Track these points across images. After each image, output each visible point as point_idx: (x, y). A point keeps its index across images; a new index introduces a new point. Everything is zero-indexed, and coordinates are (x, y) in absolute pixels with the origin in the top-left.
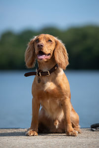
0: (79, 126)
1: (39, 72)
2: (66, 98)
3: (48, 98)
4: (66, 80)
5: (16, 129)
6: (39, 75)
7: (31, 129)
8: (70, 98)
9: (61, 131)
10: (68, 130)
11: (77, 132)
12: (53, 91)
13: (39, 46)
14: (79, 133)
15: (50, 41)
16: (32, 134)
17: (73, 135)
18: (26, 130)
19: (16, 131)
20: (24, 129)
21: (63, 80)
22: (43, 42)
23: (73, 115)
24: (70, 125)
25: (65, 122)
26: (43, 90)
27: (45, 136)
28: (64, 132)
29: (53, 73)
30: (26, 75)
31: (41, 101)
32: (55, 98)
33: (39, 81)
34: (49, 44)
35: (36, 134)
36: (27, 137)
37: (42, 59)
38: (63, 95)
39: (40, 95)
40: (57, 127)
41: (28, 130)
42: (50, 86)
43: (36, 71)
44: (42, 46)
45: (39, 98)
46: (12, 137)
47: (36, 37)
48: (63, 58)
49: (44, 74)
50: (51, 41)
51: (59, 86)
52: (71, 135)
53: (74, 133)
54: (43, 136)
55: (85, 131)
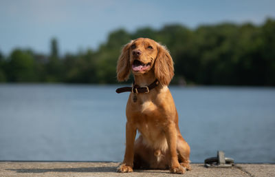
1: (135, 88)
2: (170, 123)
3: (147, 122)
4: (170, 99)
5: (106, 162)
6: (135, 91)
7: (124, 163)
9: (164, 167)
10: (173, 165)
11: (184, 169)
12: (153, 113)
13: (134, 53)
14: (187, 170)
15: (150, 47)
16: (125, 171)
17: (179, 173)
19: (106, 165)
20: (117, 162)
21: (167, 98)
22: (141, 48)
26: (140, 112)
27: (142, 174)
28: (167, 169)
29: (154, 89)
30: (119, 91)
31: (138, 126)
33: (135, 99)
34: (148, 52)
35: (130, 170)
36: (117, 174)
37: (138, 71)
38: (167, 119)
40: (159, 159)
42: (149, 106)
43: (132, 86)
44: (138, 53)
47: (132, 41)
48: (166, 70)
49: (142, 90)
50: (152, 48)
51: (161, 107)
52: (177, 173)
53: (181, 170)
54: (139, 174)
55: (196, 167)
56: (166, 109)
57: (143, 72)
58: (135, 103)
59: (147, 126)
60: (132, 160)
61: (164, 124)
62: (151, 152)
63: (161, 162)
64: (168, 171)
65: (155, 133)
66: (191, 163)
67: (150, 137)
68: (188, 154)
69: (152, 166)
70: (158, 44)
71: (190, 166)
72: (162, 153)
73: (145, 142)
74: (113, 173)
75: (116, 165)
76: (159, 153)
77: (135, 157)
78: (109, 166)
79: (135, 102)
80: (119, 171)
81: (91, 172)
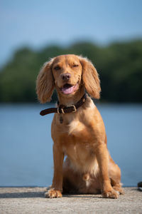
0: (121, 184)
1: (60, 108)
2: (100, 144)
3: (74, 143)
6: (61, 112)
8: (106, 142)
9: (95, 191)
10: (105, 189)
11: (118, 193)
12: (81, 134)
14: (121, 194)
16: (53, 196)
17: (112, 197)
18: (45, 189)
19: (31, 190)
20: (43, 187)
21: (95, 117)
26: (67, 133)
27: (72, 199)
32: (84, 143)
33: (61, 120)
35: (59, 194)
36: (46, 199)
38: (96, 139)
40: (88, 184)
41: (48, 189)
42: (76, 126)
43: (56, 106)
45: (61, 144)
46: (26, 199)
49: (69, 110)
51: (89, 127)
52: (110, 197)
53: (114, 194)
54: (69, 199)
55: (129, 191)
56: (94, 129)
58: (61, 124)
59: (75, 148)
60: (61, 183)
61: (94, 145)
62: (80, 176)
63: (91, 186)
64: (100, 196)
66: (123, 187)
67: (78, 160)
68: (118, 177)
69: (81, 191)
70: (80, 58)
71: (123, 190)
72: (91, 176)
73: (72, 166)
74: (40, 199)
75: (41, 190)
76: (88, 177)
77: (64, 182)
78: (35, 191)
80: (47, 197)
81: (17, 197)
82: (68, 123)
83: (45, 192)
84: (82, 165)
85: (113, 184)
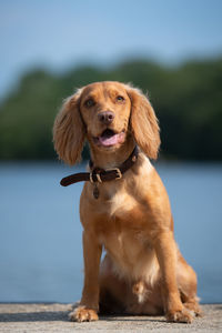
0: (197, 299)
3: (120, 231)
4: (160, 187)
7: (81, 304)
9: (154, 311)
10: (170, 307)
11: (192, 313)
14: (197, 315)
16: (83, 318)
17: (184, 321)
18: (69, 307)
19: (46, 308)
20: (66, 304)
21: (153, 186)
23: (181, 272)
24: (176, 297)
25: (162, 287)
27: (116, 323)
33: (97, 193)
35: (94, 316)
36: (71, 324)
37: (110, 146)
38: (155, 223)
39: (100, 225)
41: (75, 307)
42: (123, 202)
44: (111, 117)
45: (97, 232)
46: (37, 323)
49: (110, 176)
50: (123, 98)
51: (144, 203)
52: (178, 321)
53: (186, 316)
56: (153, 206)
57: (118, 146)
58: (97, 200)
59: (120, 239)
60: (97, 297)
61: (152, 233)
63: (147, 302)
64: (162, 318)
65: (133, 251)
66: (201, 303)
71: (201, 308)
72: (147, 286)
74: (61, 323)
75: (64, 308)
76: (141, 288)
78: (52, 310)
79: (97, 198)
80: (73, 320)
81: (22, 321)
82: (108, 198)
83: (70, 311)
84: (132, 266)
85: (184, 299)
